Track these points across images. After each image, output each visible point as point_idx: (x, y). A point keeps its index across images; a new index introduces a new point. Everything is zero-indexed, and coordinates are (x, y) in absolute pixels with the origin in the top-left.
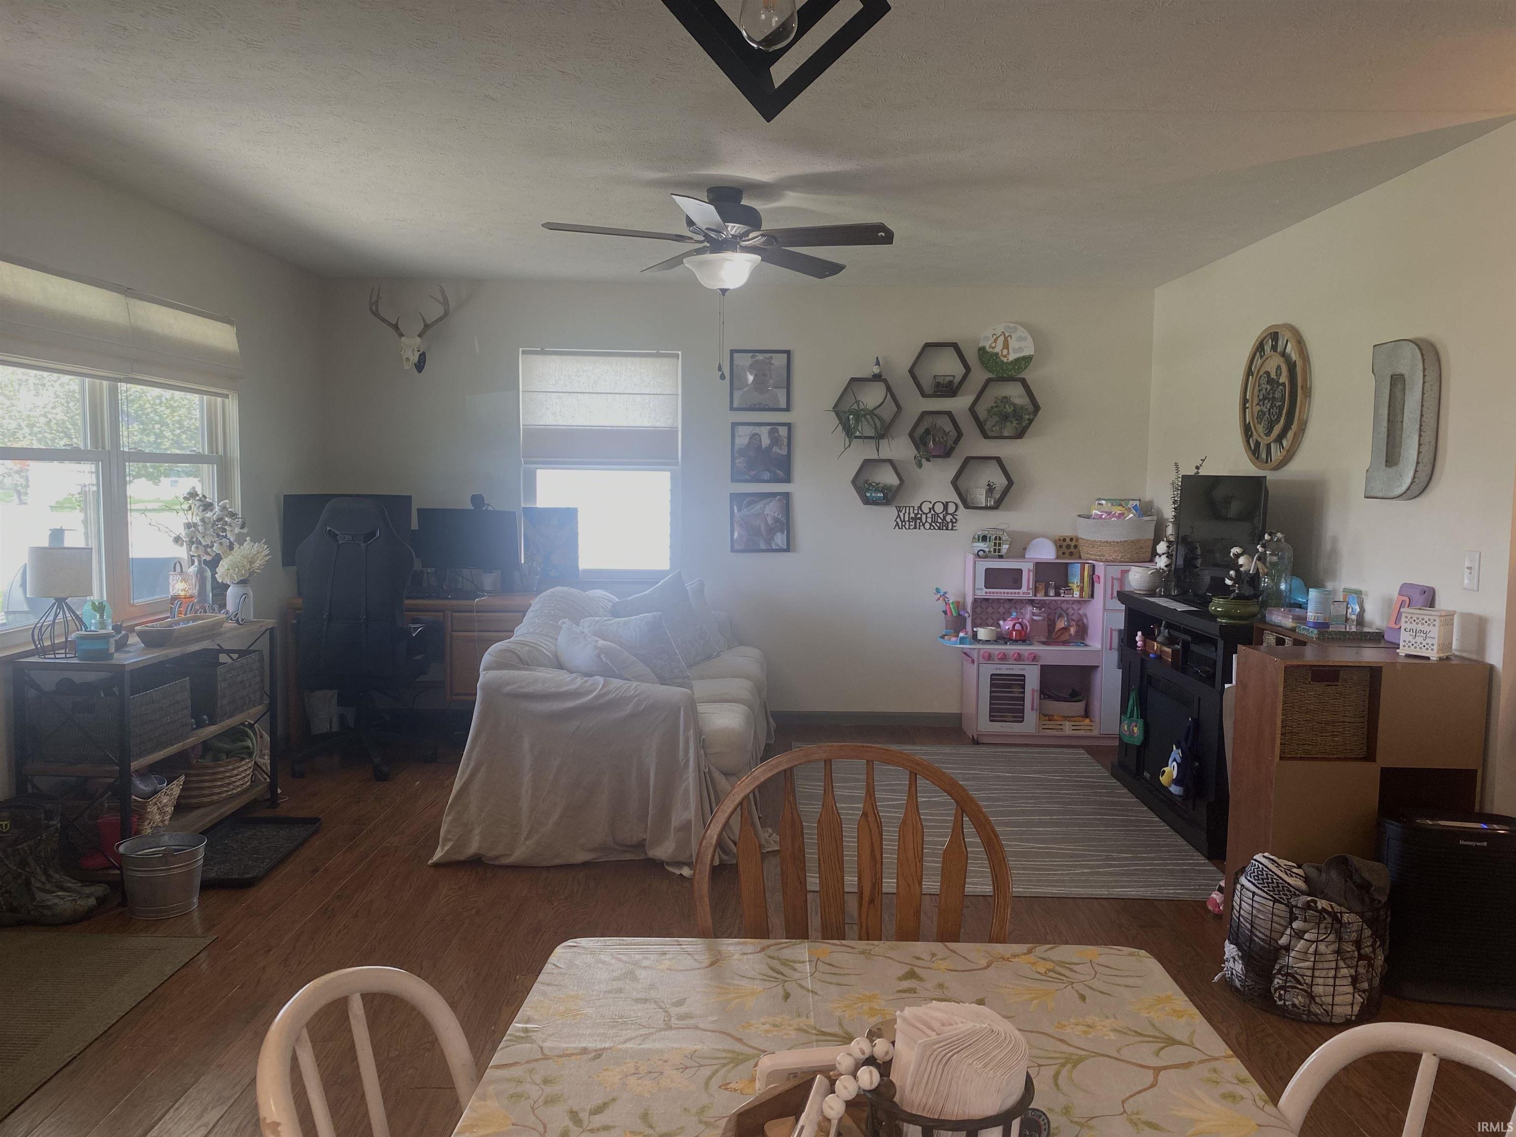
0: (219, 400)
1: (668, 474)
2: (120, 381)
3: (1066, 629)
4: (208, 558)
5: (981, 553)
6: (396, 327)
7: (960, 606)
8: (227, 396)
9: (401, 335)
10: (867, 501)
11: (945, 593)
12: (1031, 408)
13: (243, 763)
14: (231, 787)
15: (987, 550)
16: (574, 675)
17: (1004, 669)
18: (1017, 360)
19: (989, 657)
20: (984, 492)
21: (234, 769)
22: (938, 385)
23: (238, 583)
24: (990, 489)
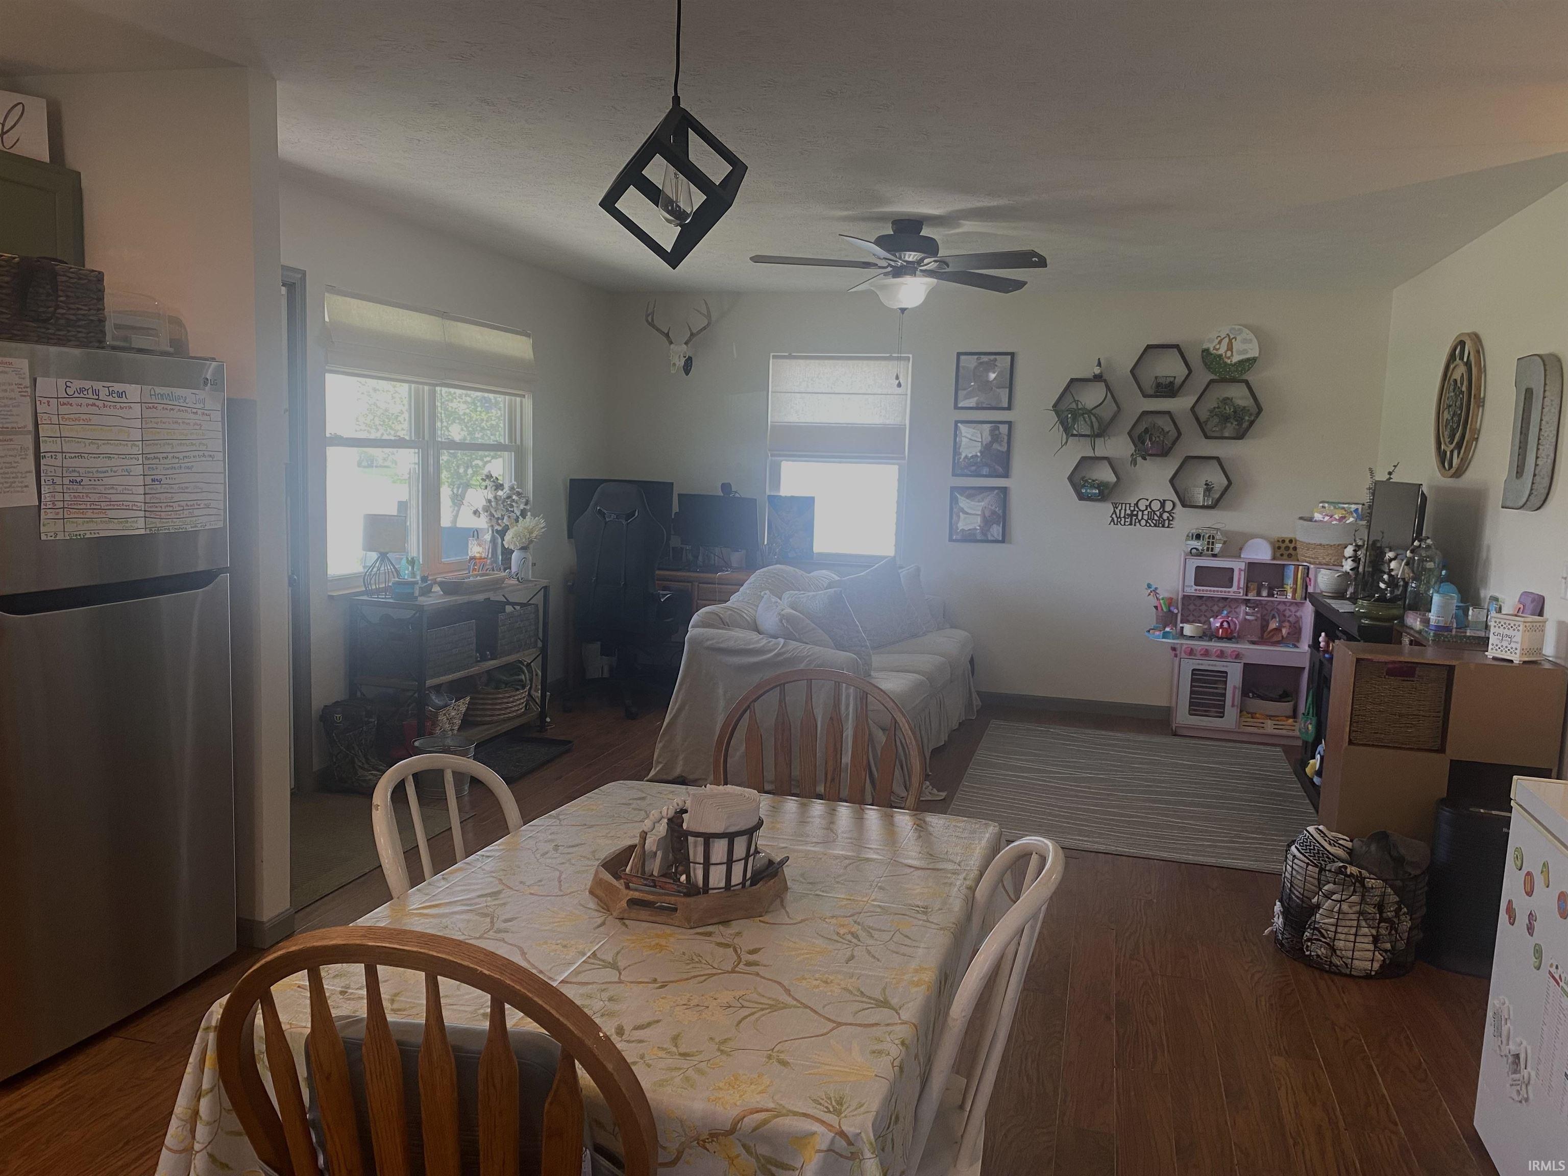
0: (518, 399)
1: (897, 467)
2: (438, 385)
3: (1278, 630)
4: (499, 528)
5: (1194, 551)
6: (667, 335)
7: (1170, 602)
8: (524, 396)
9: (671, 343)
10: (1081, 497)
11: (1156, 588)
12: (1254, 410)
13: (518, 693)
14: (508, 711)
15: (1200, 548)
16: (761, 636)
17: (1206, 665)
18: (1241, 362)
19: (1191, 652)
20: (1201, 491)
21: (509, 697)
22: (1159, 385)
23: (519, 549)
24: (1208, 489)
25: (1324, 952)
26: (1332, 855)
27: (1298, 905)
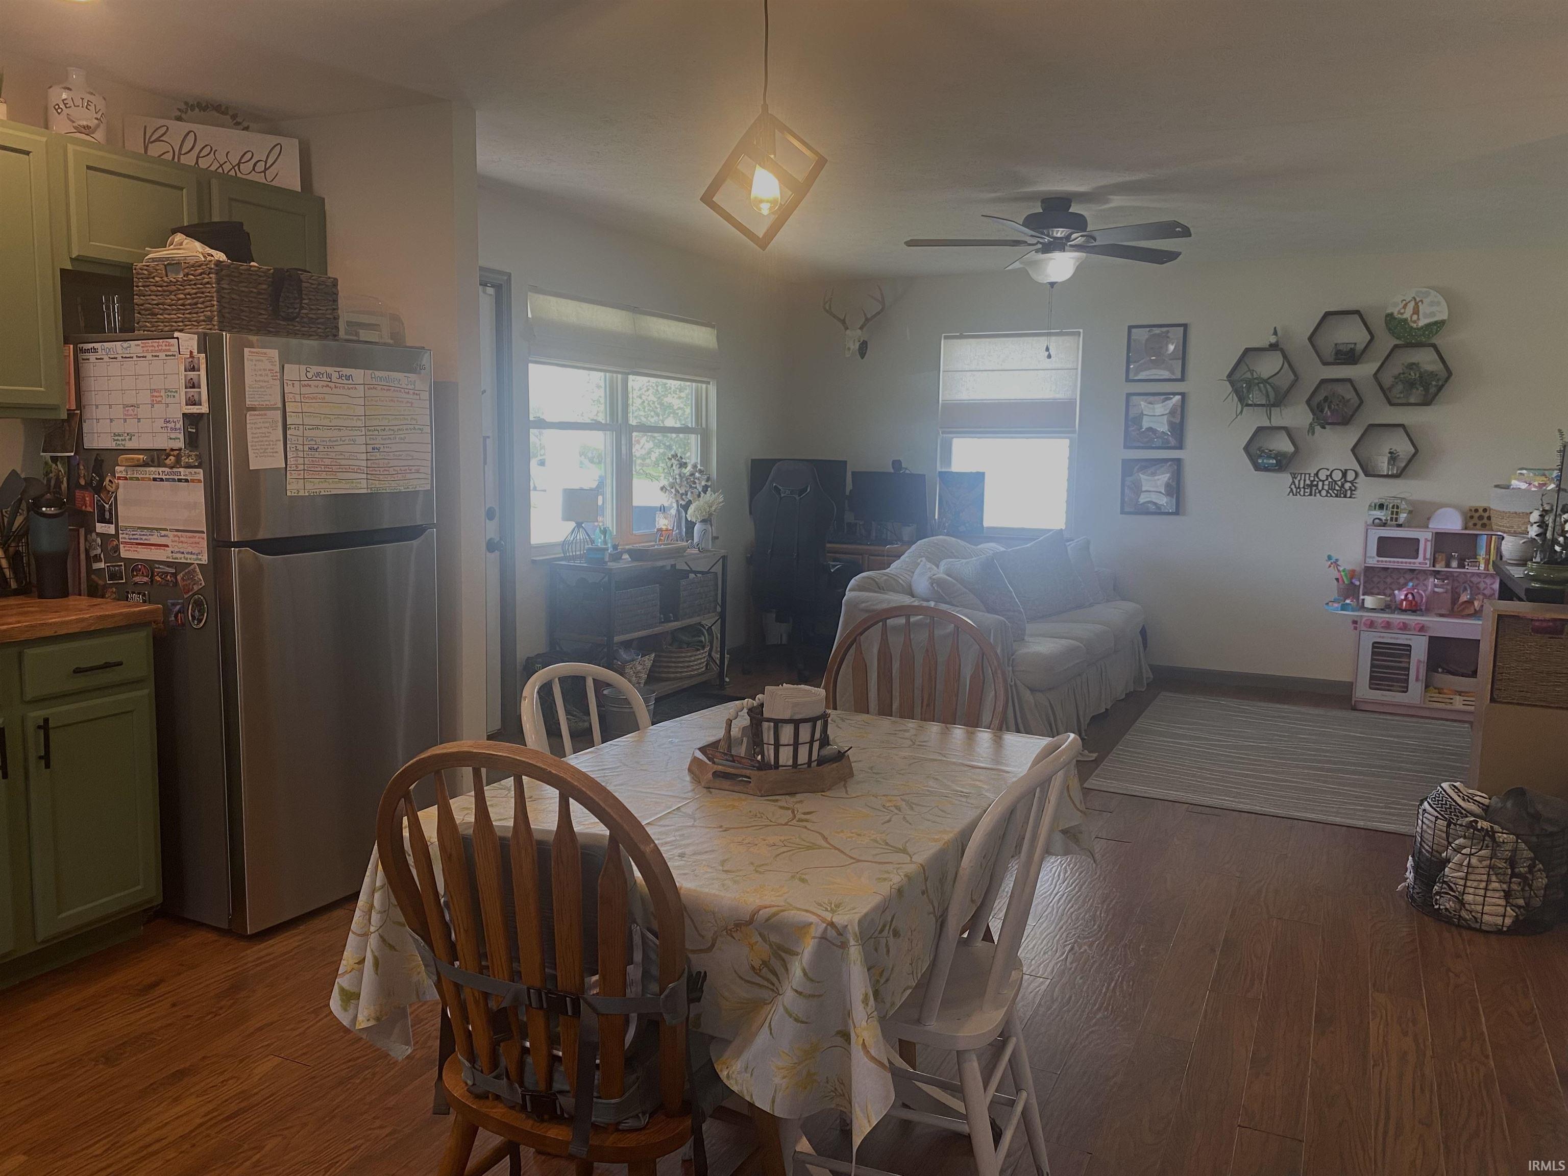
0: (704, 386)
1: (1067, 441)
2: (629, 374)
3: (1470, 602)
4: (683, 503)
5: (1377, 521)
6: (843, 322)
7: (1352, 574)
8: (709, 383)
9: (847, 328)
10: (1257, 467)
11: (1337, 560)
12: (1444, 374)
13: (698, 652)
14: (690, 669)
15: (1384, 518)
17: (1388, 638)
18: (1428, 326)
19: (1371, 624)
20: (1386, 460)
21: (691, 656)
22: (1338, 353)
23: (701, 522)
24: (1393, 457)
25: (1453, 905)
26: (1465, 810)
27: (1427, 859)
